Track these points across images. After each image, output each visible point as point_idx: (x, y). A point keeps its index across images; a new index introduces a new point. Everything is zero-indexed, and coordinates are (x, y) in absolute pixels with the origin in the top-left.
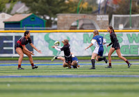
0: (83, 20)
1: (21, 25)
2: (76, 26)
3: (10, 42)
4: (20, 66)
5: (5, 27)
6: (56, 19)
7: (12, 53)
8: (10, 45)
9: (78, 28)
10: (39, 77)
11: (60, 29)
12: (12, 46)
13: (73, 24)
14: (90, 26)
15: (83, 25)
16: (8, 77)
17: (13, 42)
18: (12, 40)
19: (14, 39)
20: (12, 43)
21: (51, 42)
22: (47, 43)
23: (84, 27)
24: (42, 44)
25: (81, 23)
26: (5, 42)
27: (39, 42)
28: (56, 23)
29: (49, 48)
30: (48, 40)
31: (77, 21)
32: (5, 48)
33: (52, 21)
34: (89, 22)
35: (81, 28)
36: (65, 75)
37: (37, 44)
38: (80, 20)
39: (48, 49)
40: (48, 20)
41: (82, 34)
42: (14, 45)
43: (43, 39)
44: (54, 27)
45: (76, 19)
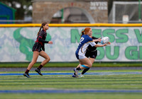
0: (70, 8)
2: (61, 18)
6: (31, 8)
9: (63, 20)
11: (36, 23)
13: (55, 15)
14: (79, 18)
15: (70, 16)
21: (23, 41)
22: (17, 43)
23: (71, 19)
24: (10, 43)
25: (66, 14)
27: (6, 41)
28: (30, 13)
30: (19, 39)
31: (62, 11)
33: (24, 10)
35: (67, 21)
36: (44, 89)
38: (65, 8)
39: (19, 51)
40: (18, 9)
41: (69, 29)
43: (12, 37)
44: (27, 19)
45: (60, 8)
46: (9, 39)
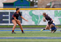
0: (54, 2)
1: (14, 5)
2: (50, 6)
3: (7, 16)
4: (13, 31)
5: (4, 6)
6: (37, 1)
7: (8, 23)
8: (7, 18)
9: (51, 7)
10: (26, 38)
11: (39, 8)
12: (8, 19)
14: (59, 6)
15: (54, 5)
16: (5, 38)
17: (9, 15)
18: (8, 14)
19: (9, 14)
20: (8, 17)
22: (31, 17)
23: (55, 6)
24: (28, 17)
26: (4, 16)
27: (26, 16)
28: (37, 4)
29: (33, 20)
30: (32, 15)
31: (51, 3)
32: (3, 20)
33: (34, 2)
34: (58, 3)
35: (53, 7)
36: (42, 37)
37: (25, 17)
38: (52, 2)
39: (31, 20)
41: (54, 11)
42: (9, 18)
43: (28, 14)
44: (35, 6)
45: (50, 2)
46: (27, 15)
